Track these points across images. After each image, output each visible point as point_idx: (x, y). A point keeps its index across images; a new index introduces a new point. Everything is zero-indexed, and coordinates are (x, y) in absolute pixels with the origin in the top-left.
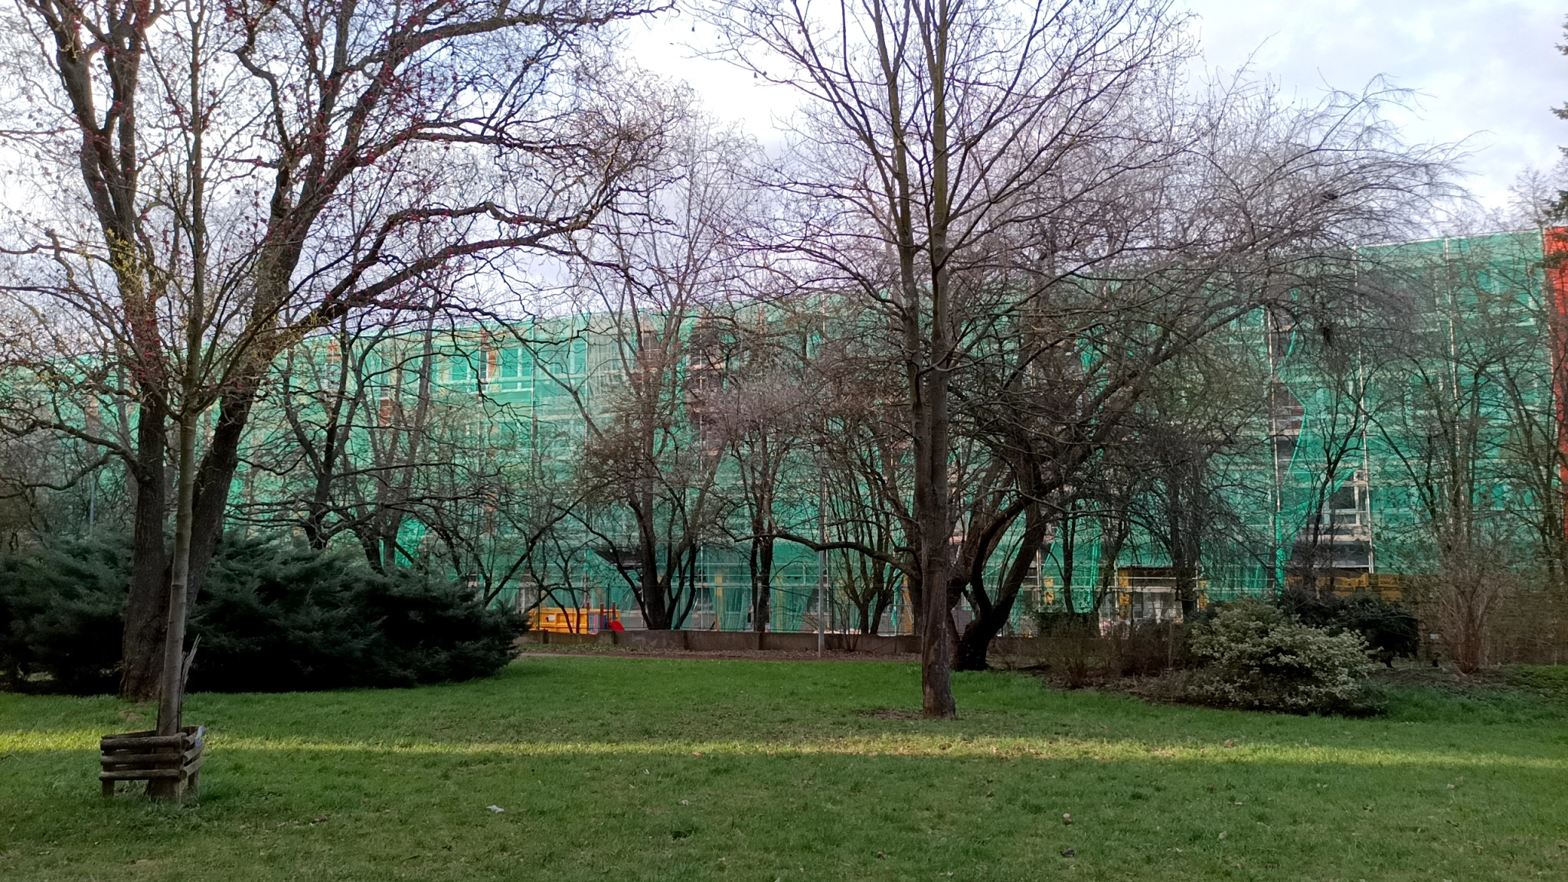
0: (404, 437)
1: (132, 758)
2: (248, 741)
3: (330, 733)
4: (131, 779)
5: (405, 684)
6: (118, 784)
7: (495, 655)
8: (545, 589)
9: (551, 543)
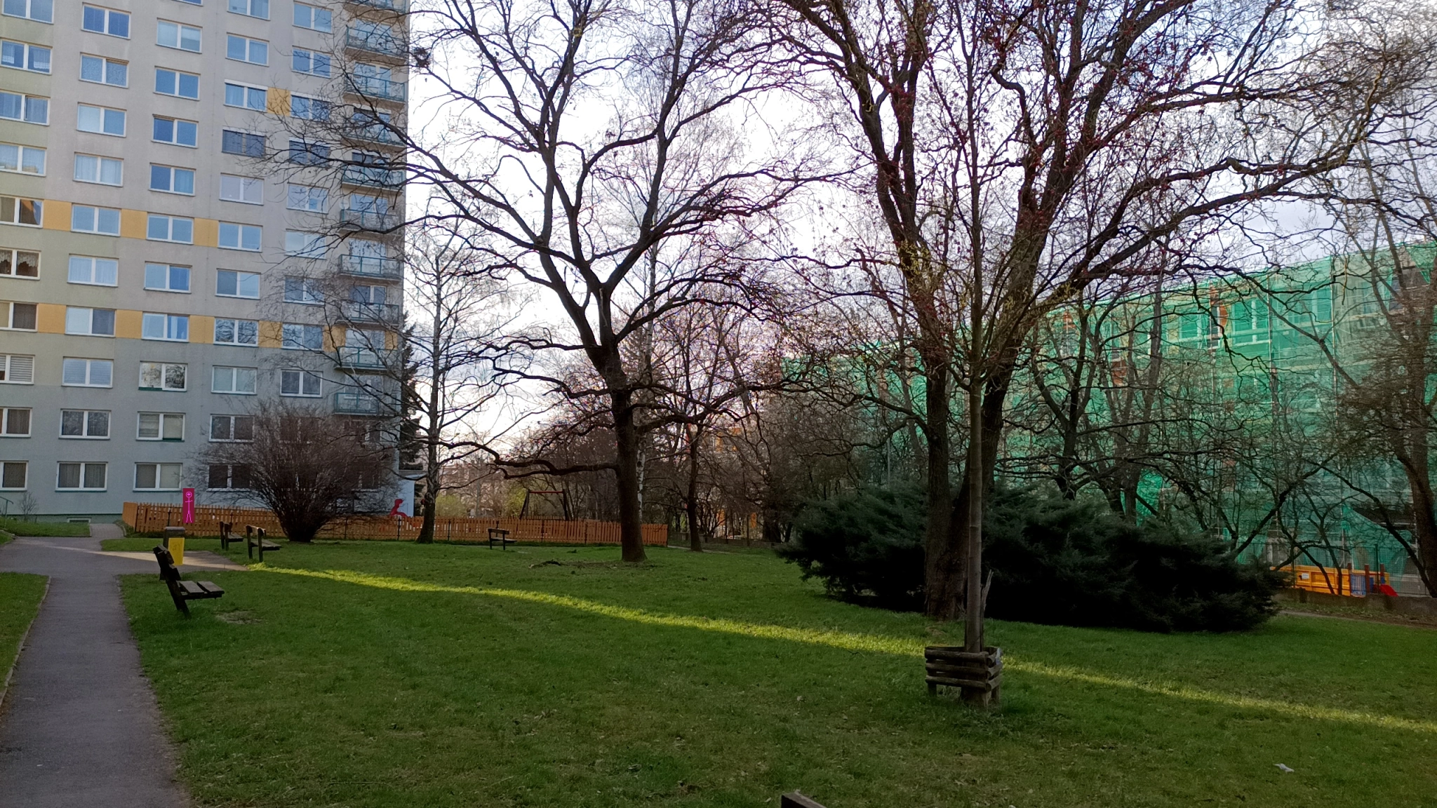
0: (1140, 395)
1: (949, 667)
2: (1030, 664)
3: (1100, 667)
4: (948, 684)
5: (1162, 629)
6: (939, 687)
7: (1252, 610)
8: (1299, 545)
9: (1303, 498)
